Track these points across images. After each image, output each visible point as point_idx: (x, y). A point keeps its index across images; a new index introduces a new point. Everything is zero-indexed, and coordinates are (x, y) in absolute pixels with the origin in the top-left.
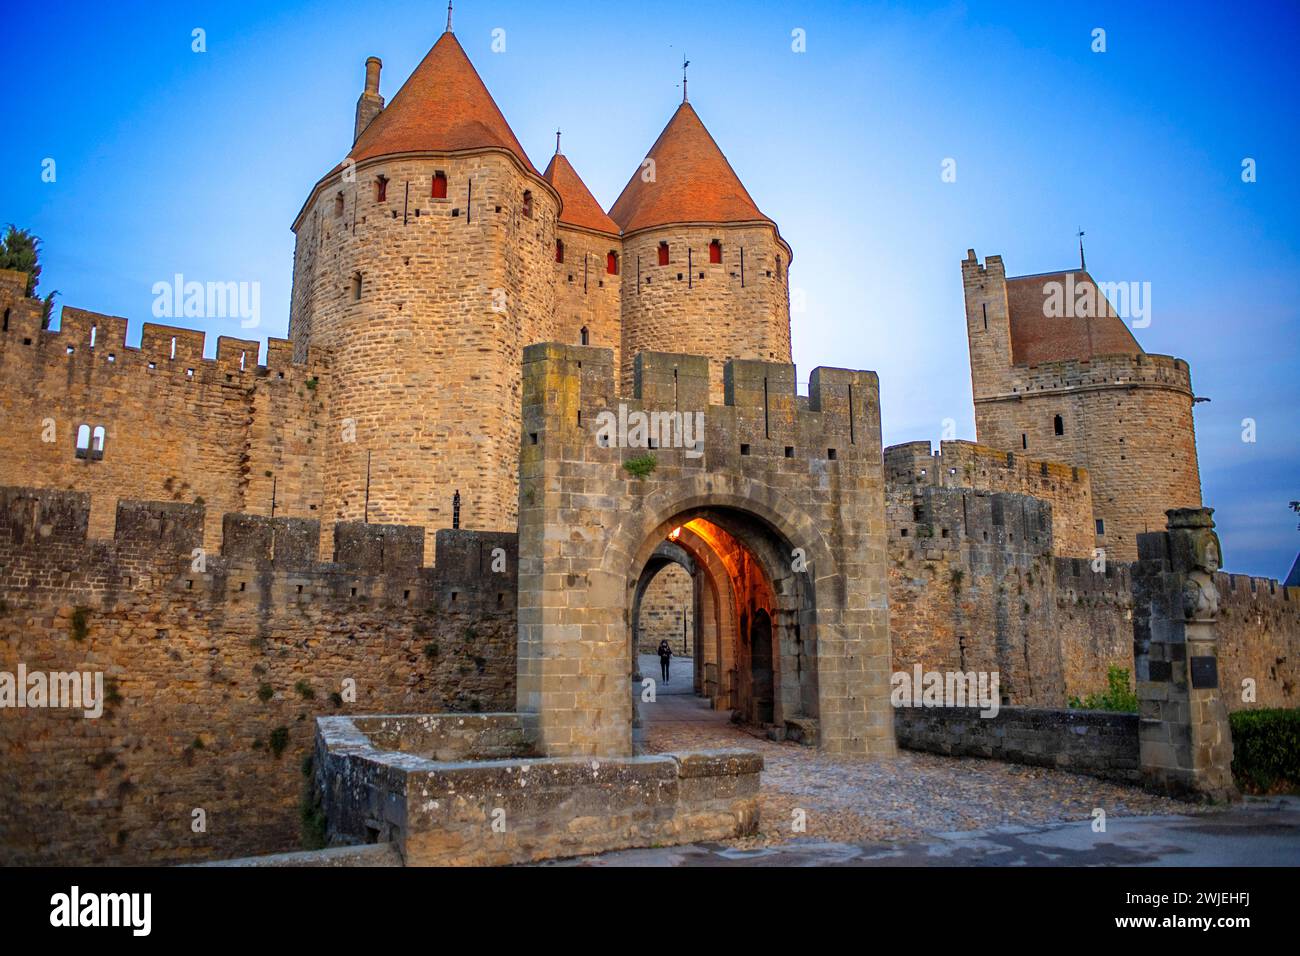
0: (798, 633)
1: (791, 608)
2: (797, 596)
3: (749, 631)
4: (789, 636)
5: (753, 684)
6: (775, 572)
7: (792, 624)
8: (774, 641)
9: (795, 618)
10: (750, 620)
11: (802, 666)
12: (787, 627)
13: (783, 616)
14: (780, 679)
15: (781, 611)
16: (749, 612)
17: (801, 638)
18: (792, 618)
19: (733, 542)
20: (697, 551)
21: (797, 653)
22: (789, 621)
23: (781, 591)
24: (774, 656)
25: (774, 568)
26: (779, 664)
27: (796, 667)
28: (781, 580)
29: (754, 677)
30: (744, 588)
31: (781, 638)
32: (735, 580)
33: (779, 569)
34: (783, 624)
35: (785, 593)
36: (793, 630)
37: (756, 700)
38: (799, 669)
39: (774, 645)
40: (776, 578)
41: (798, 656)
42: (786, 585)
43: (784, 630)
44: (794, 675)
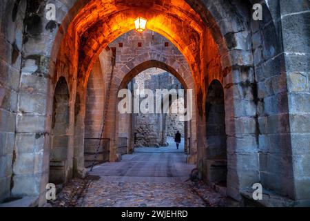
0: (255, 91)
1: (246, 63)
2: (253, 51)
3: (204, 104)
4: (245, 94)
5: (207, 149)
6: (227, 24)
7: (247, 81)
8: (226, 102)
9: (250, 75)
10: (204, 96)
11: (260, 128)
12: (242, 84)
13: (237, 73)
14: (234, 144)
15: (235, 67)
16: (203, 88)
17: (260, 96)
18: (247, 74)
19: (190, 37)
20: (177, 70)
21: (254, 114)
22: (245, 78)
23: (234, 45)
24: (227, 119)
25: (225, 20)
26: (233, 127)
27: (253, 130)
28: (233, 33)
29: (209, 143)
30: (200, 72)
31: (236, 97)
32: (193, 66)
33: (231, 21)
34: (238, 81)
35: (239, 47)
36: (250, 88)
37: (210, 163)
38: (258, 132)
39: (226, 107)
40: (228, 30)
41: (256, 117)
42: (240, 39)
43: (240, 88)
44: (251, 139)
